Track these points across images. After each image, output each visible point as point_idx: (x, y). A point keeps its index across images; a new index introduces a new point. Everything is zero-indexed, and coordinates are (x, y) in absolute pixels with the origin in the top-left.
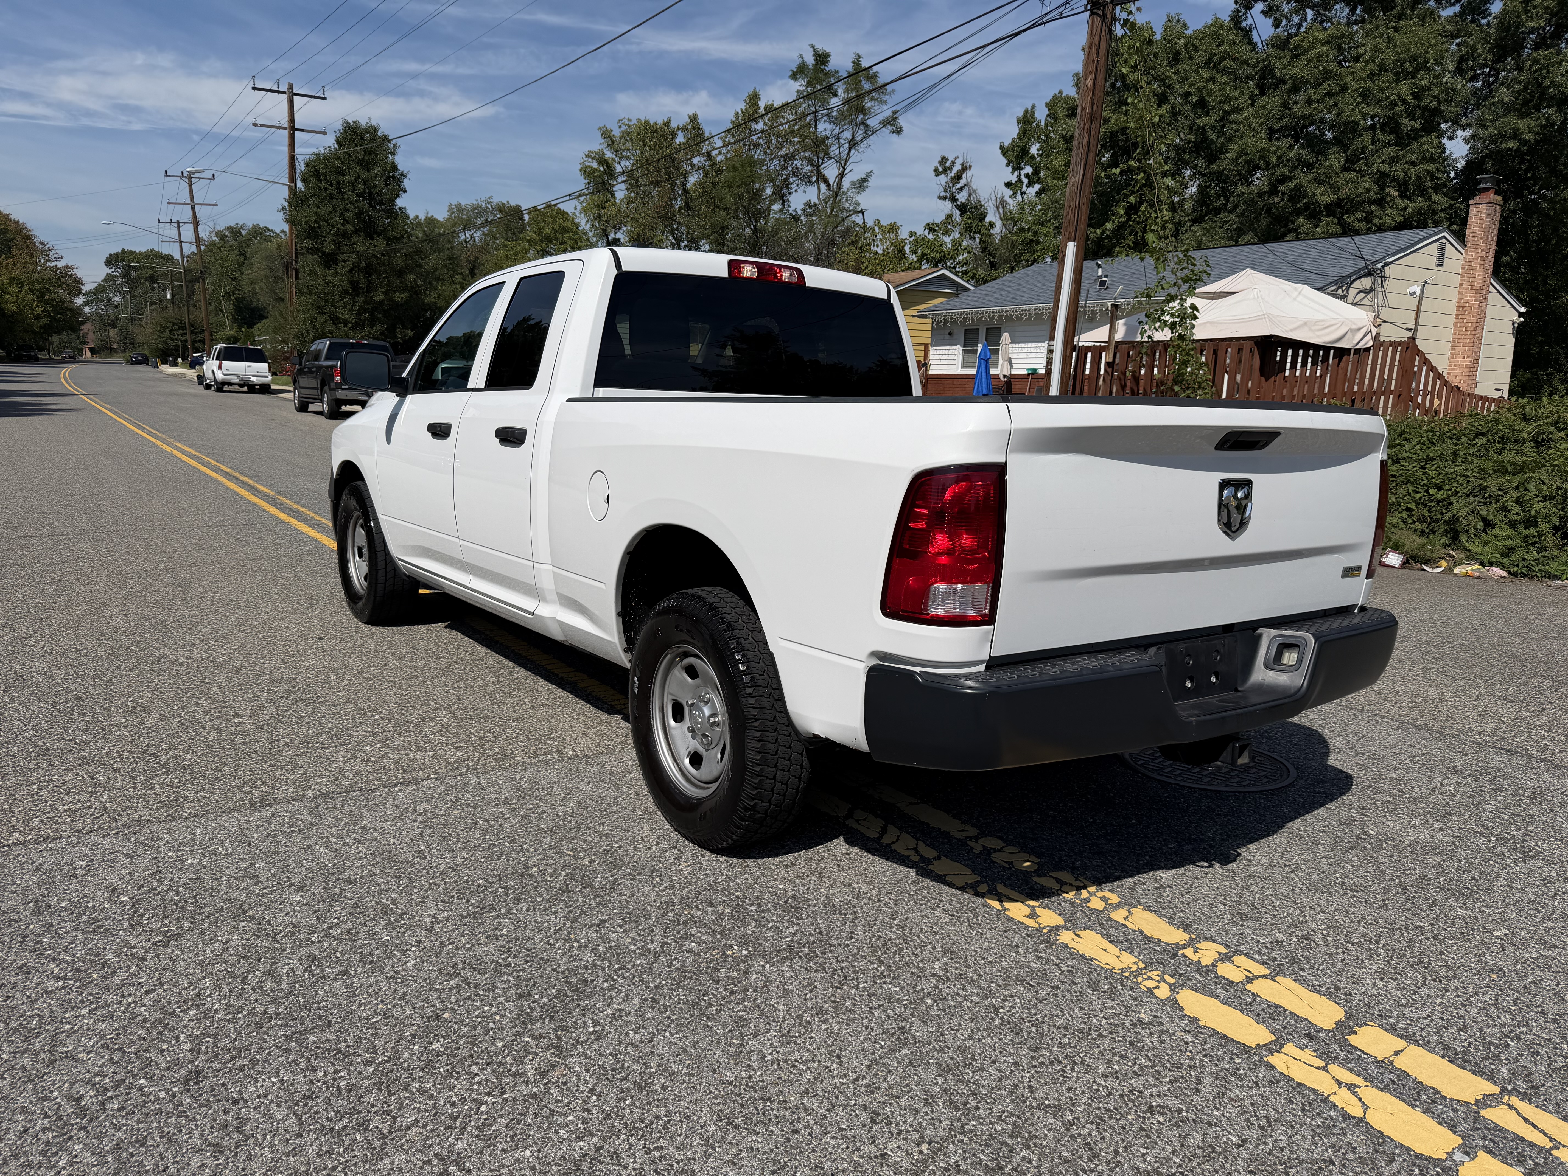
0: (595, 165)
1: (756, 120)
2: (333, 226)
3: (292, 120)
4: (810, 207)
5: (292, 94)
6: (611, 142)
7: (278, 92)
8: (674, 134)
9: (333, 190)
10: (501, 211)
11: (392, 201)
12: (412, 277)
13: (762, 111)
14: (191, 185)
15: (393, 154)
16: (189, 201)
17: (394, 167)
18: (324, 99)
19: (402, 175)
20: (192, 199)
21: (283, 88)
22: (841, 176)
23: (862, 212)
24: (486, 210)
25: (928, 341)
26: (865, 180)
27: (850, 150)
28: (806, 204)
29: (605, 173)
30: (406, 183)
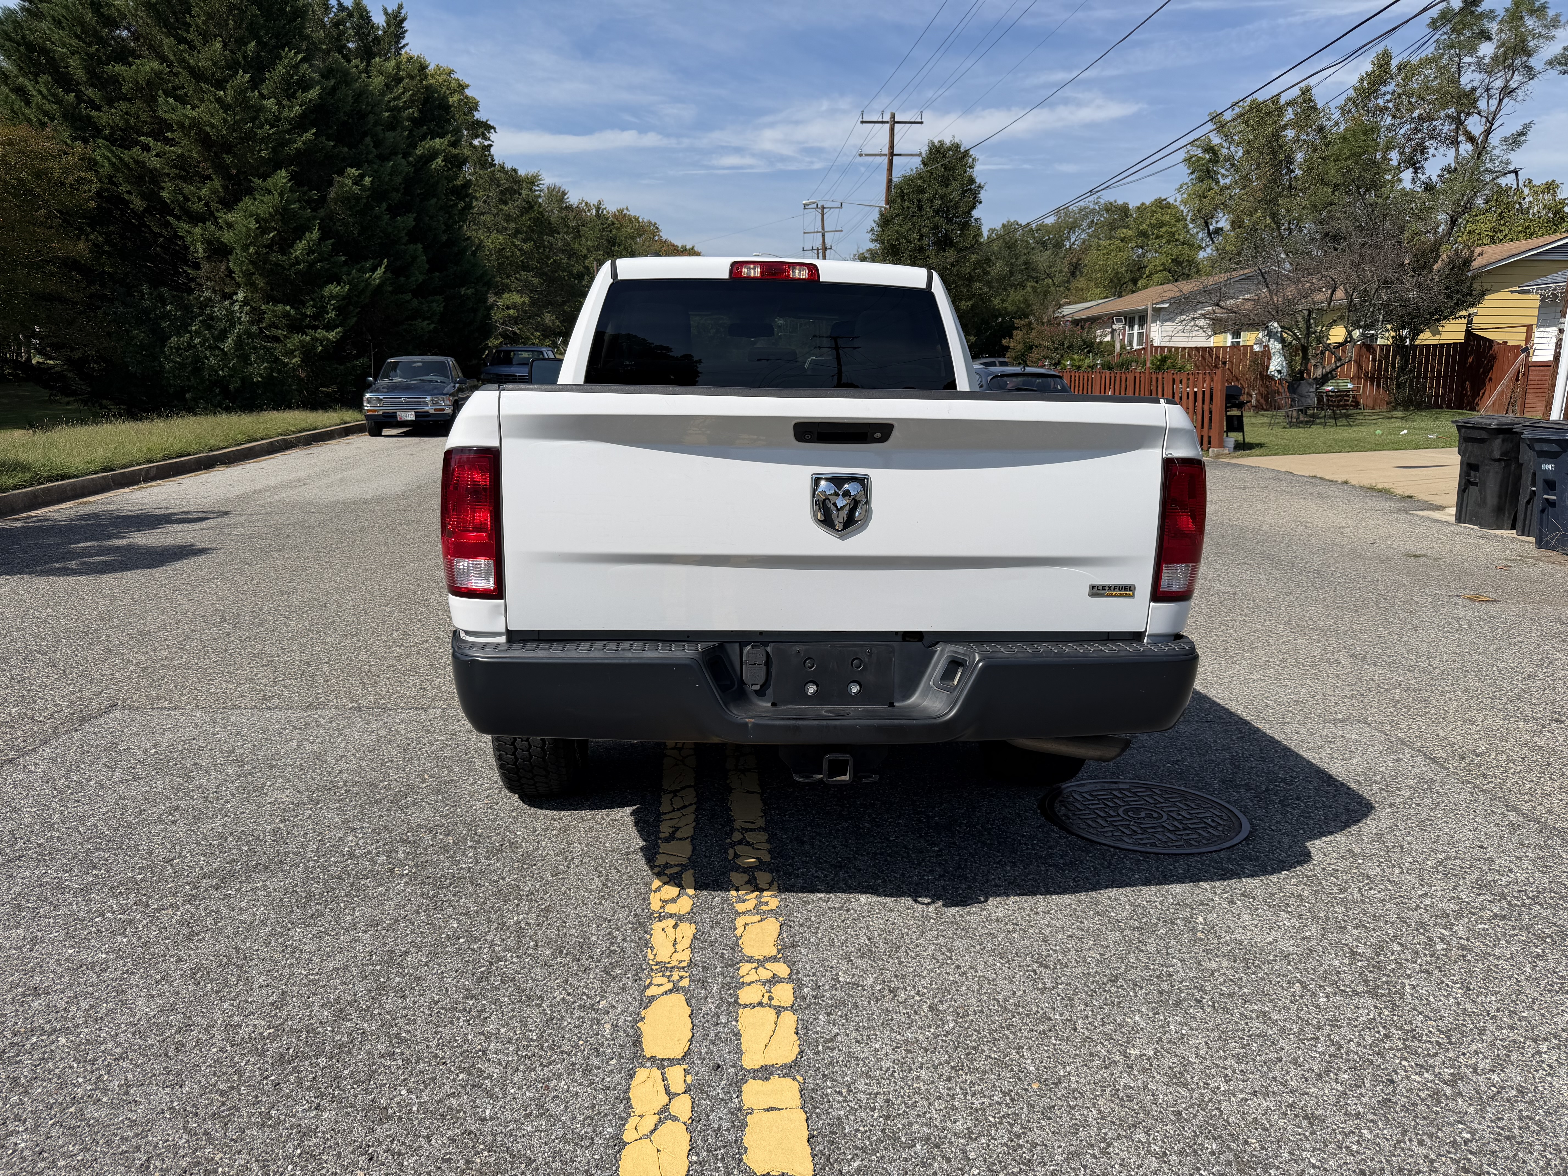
0: (1199, 152)
1: (1385, 83)
2: (910, 242)
3: (892, 147)
4: (1449, 172)
5: (893, 122)
6: (1221, 127)
7: (883, 122)
8: (1281, 110)
9: (914, 209)
10: (1107, 211)
11: (969, 213)
12: (978, 285)
13: (1394, 70)
14: (823, 215)
15: (971, 167)
16: (820, 229)
17: (972, 181)
18: (921, 123)
19: (979, 187)
20: (823, 228)
21: (887, 118)
22: (1487, 132)
23: (1516, 172)
24: (1093, 211)
25: (1534, 321)
26: (1522, 134)
27: (1501, 100)
28: (1443, 170)
29: (1210, 160)
30: (982, 195)
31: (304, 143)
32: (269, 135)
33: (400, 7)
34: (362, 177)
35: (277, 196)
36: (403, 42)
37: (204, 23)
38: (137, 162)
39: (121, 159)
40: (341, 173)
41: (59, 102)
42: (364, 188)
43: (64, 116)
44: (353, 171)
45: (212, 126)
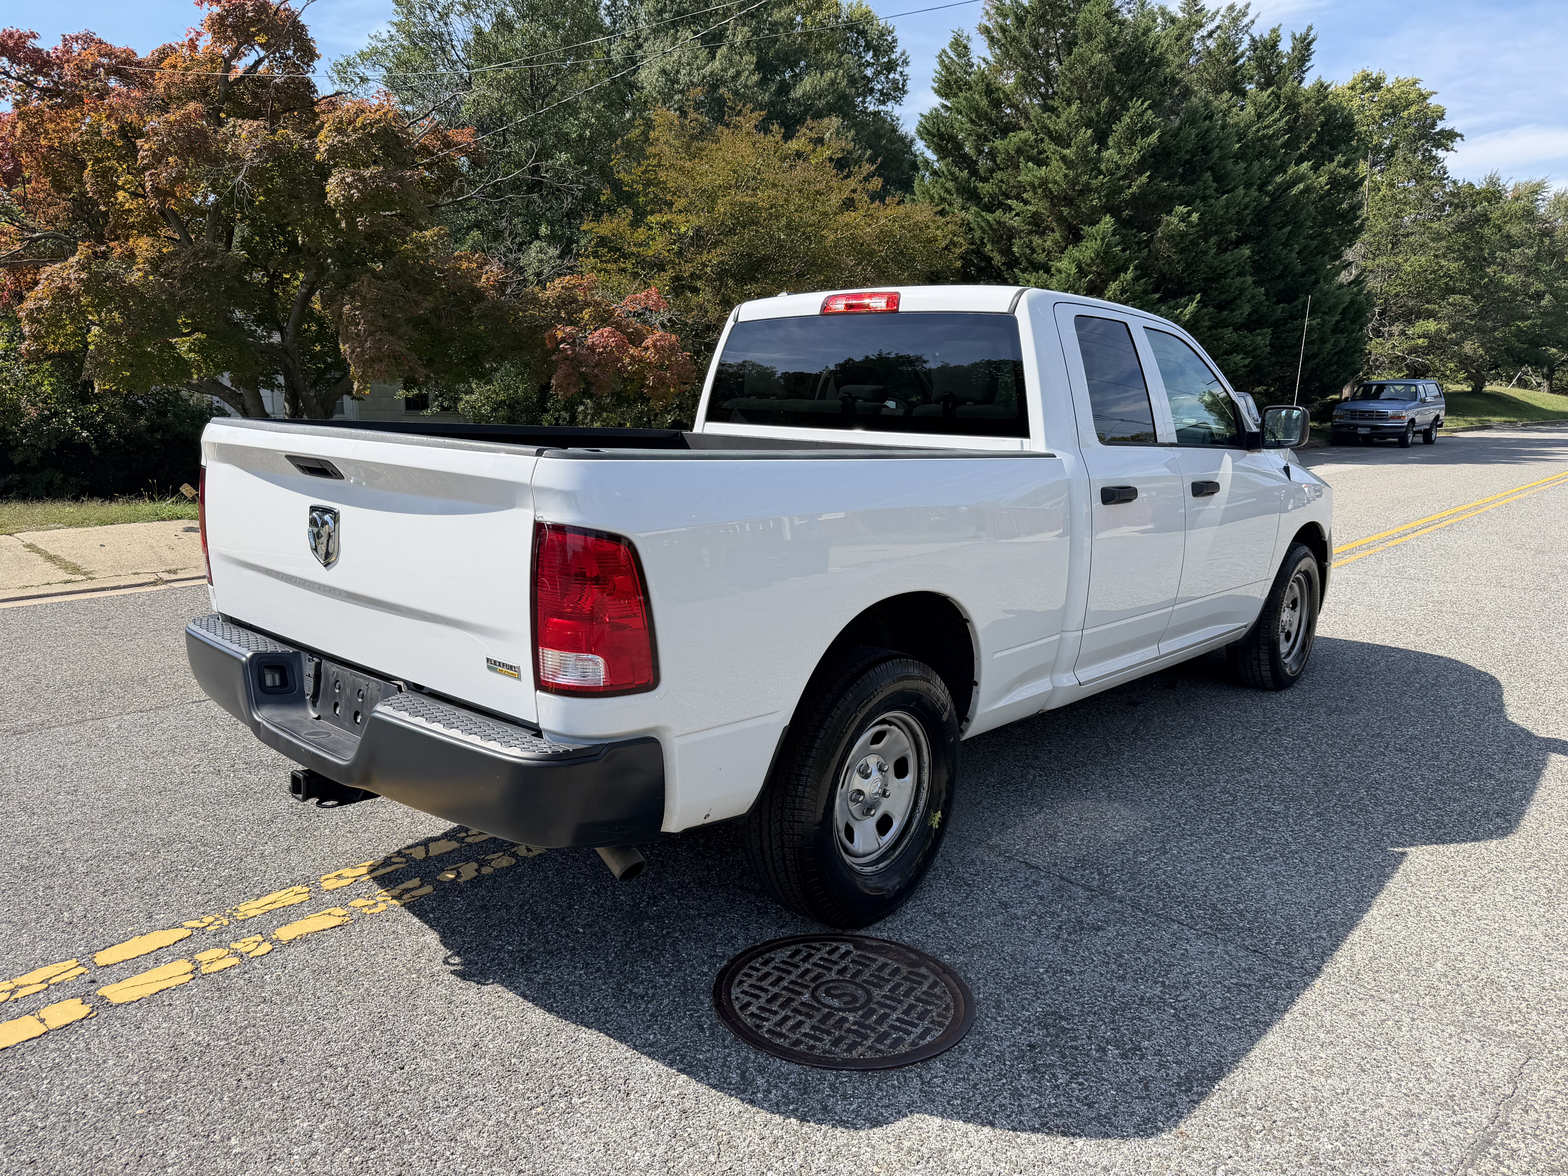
31: (1139, 187)
32: (1102, 184)
33: (1310, 28)
34: (1189, 214)
35: (1099, 241)
36: (1308, 64)
37: (1068, 89)
38: (999, 223)
39: (988, 221)
40: (1169, 212)
41: (955, 179)
42: (1190, 224)
43: (958, 190)
44: (1181, 209)
45: (1055, 182)
